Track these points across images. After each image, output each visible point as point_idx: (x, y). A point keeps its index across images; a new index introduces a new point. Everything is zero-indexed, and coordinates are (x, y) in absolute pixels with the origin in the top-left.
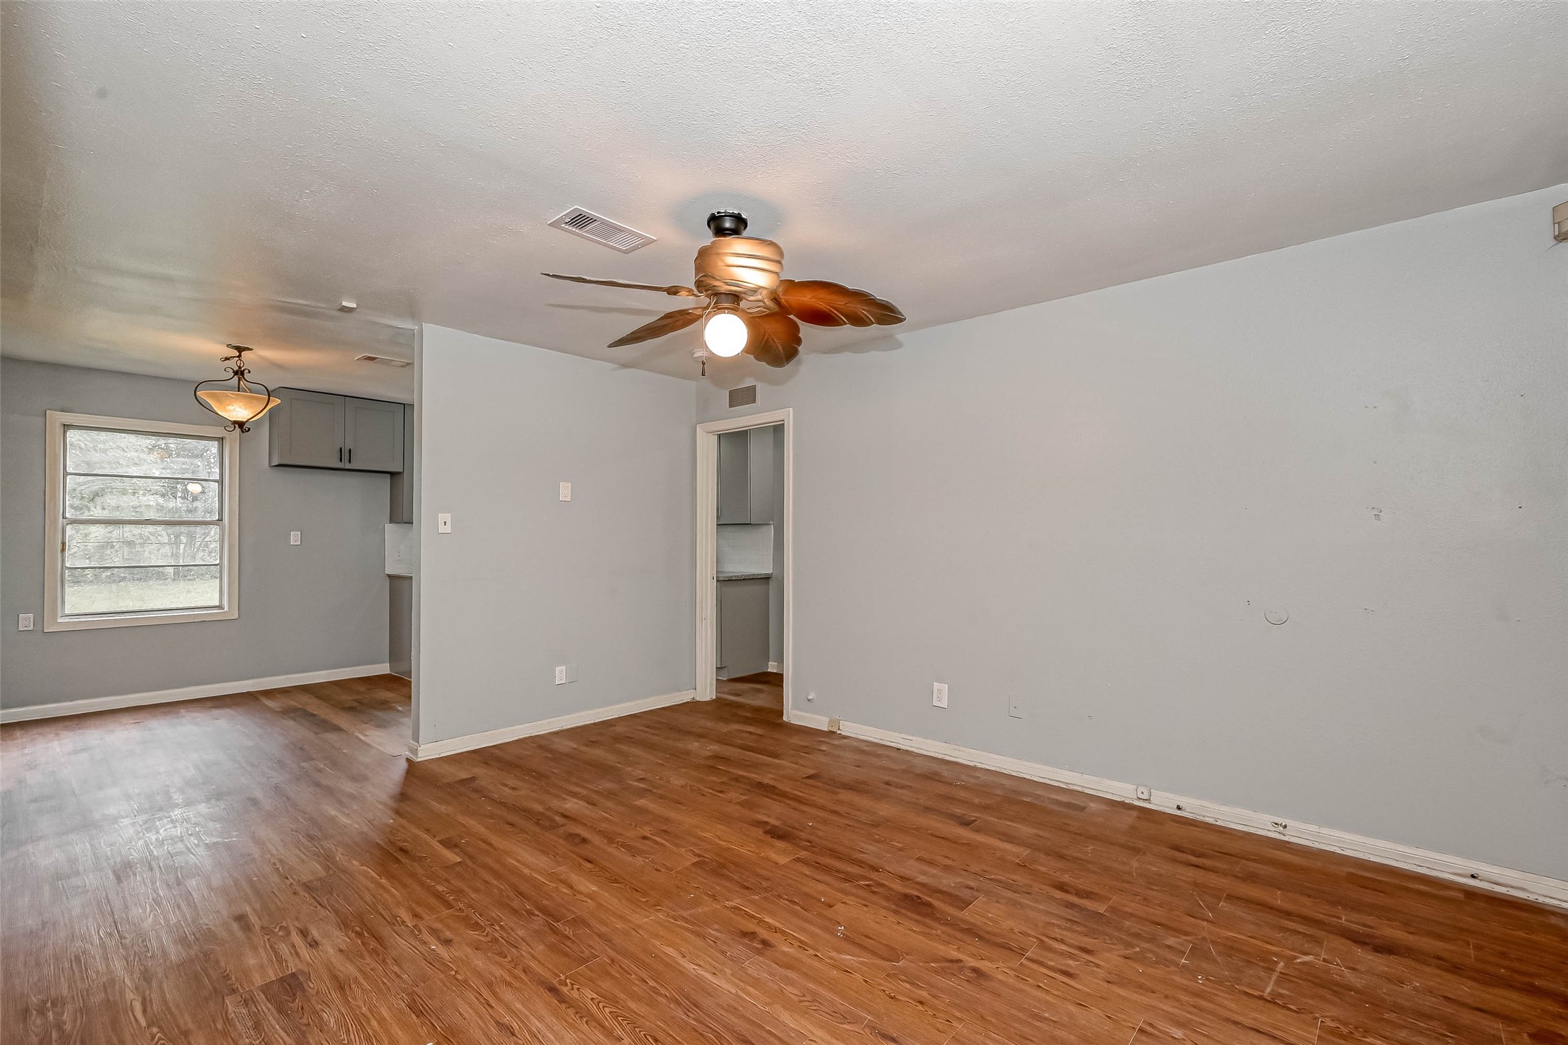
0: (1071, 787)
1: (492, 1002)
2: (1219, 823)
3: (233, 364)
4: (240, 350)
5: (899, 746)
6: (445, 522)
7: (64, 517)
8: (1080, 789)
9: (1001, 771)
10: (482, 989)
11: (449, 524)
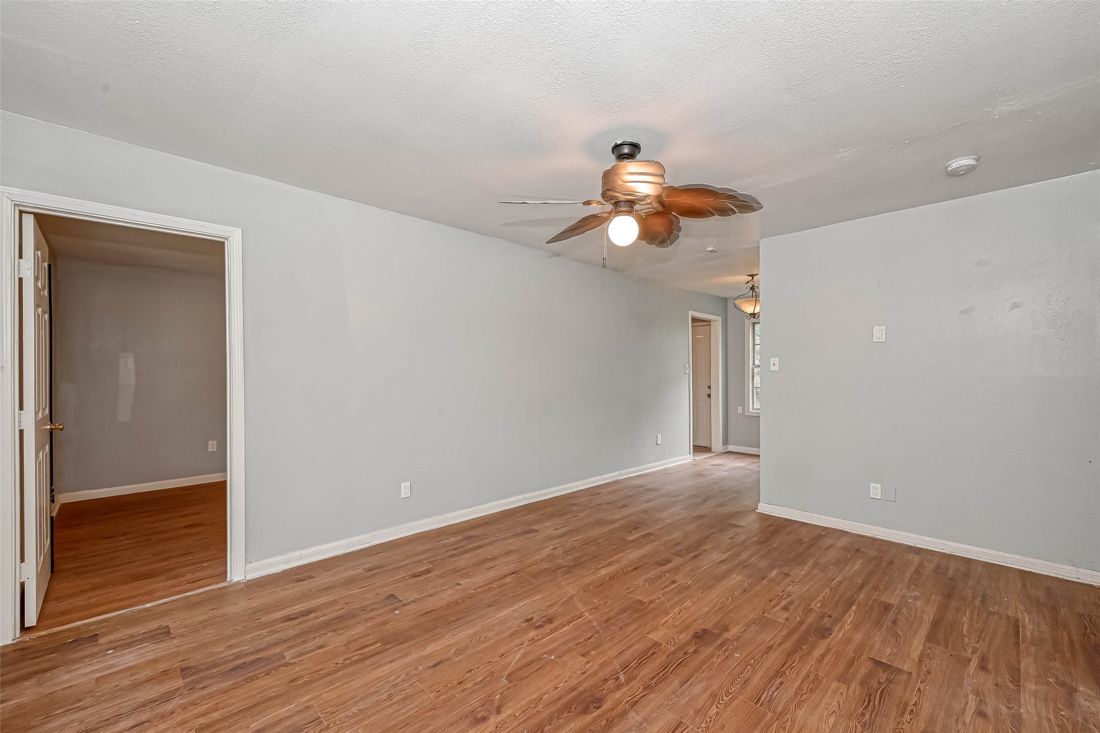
3: (750, 285)
4: (752, 276)
6: (774, 364)
7: (754, 364)
11: (777, 364)
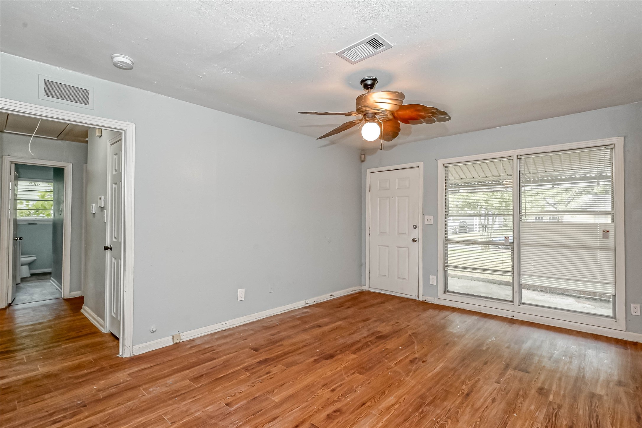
0: (290, 310)
1: (485, 407)
2: (322, 301)
5: (224, 329)
8: (292, 309)
9: (268, 316)
10: (480, 411)
